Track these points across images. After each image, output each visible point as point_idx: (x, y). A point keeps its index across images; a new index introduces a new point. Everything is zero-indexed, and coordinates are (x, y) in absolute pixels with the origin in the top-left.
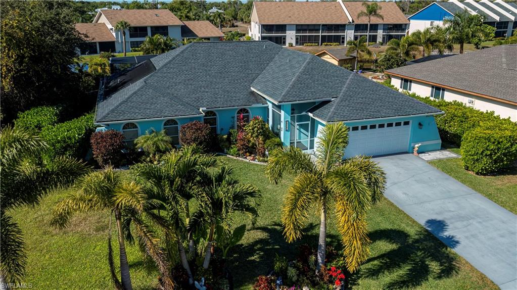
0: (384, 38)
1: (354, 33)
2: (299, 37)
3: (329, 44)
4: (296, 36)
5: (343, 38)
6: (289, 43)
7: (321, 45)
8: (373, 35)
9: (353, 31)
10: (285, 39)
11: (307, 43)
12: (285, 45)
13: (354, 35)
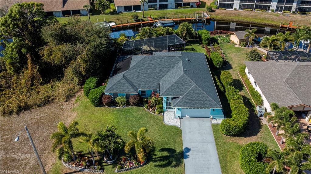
0: (296, 9)
1: (277, 4)
2: (241, 5)
3: (259, 10)
4: (240, 4)
5: (269, 7)
6: (235, 8)
7: (254, 10)
8: (289, 6)
9: (276, 3)
10: (233, 5)
11: (245, 8)
12: (233, 9)
13: (277, 6)
